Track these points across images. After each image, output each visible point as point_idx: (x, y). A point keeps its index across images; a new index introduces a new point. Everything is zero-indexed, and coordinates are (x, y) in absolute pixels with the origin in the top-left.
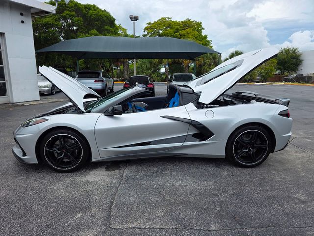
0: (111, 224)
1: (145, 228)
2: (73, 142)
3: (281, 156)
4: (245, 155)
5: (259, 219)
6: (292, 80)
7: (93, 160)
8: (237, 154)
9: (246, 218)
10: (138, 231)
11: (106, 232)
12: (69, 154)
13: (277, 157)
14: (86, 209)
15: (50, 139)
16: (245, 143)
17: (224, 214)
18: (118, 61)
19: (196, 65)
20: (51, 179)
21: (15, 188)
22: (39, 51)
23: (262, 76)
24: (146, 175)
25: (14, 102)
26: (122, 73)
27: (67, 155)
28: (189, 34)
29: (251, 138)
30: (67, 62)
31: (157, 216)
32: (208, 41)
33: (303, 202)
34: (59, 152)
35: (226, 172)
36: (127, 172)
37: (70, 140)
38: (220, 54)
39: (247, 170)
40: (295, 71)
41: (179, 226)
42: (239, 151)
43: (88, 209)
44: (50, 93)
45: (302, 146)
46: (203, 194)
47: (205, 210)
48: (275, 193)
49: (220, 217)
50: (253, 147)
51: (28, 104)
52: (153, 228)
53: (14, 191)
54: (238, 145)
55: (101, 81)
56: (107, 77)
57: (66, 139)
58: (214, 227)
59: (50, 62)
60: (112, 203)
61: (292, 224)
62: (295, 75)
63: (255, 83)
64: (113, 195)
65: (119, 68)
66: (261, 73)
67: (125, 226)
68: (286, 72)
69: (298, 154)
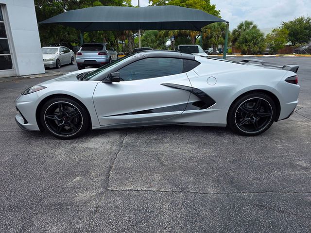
0: (109, 186)
1: (142, 191)
2: (73, 109)
3: (286, 125)
4: (247, 123)
5: (257, 184)
6: (304, 52)
7: (93, 128)
8: (239, 122)
9: (244, 183)
10: (135, 193)
11: (103, 194)
12: (69, 121)
13: (281, 126)
14: (85, 173)
15: (49, 107)
16: (247, 110)
17: (222, 179)
18: (122, 34)
19: (202, 37)
20: (52, 145)
21: (17, 153)
22: (41, 23)
23: (271, 47)
24: (146, 142)
25: (20, 75)
26: (127, 46)
27: (68, 123)
28: (196, 4)
29: (254, 107)
30: (71, 36)
31: (154, 180)
32: (216, 12)
33: (306, 169)
34: (59, 120)
35: (226, 140)
36: (127, 139)
37: (70, 108)
38: (228, 23)
39: (248, 138)
40: (307, 42)
41: (175, 189)
42: (241, 120)
43: (87, 172)
44: (55, 66)
45: (308, 115)
46: (202, 160)
47: (203, 175)
48: (275, 160)
49: (217, 182)
50: (256, 116)
51: (34, 77)
52: (150, 190)
53: (17, 155)
54: (240, 113)
55: (105, 54)
56: (111, 50)
57: (66, 107)
58: (210, 190)
59: (55, 36)
60: (111, 167)
61: (292, 189)
62: (307, 47)
63: (264, 55)
64: (113, 161)
65: (124, 42)
66: (271, 45)
67: (122, 189)
68: (298, 43)
69: (304, 124)
